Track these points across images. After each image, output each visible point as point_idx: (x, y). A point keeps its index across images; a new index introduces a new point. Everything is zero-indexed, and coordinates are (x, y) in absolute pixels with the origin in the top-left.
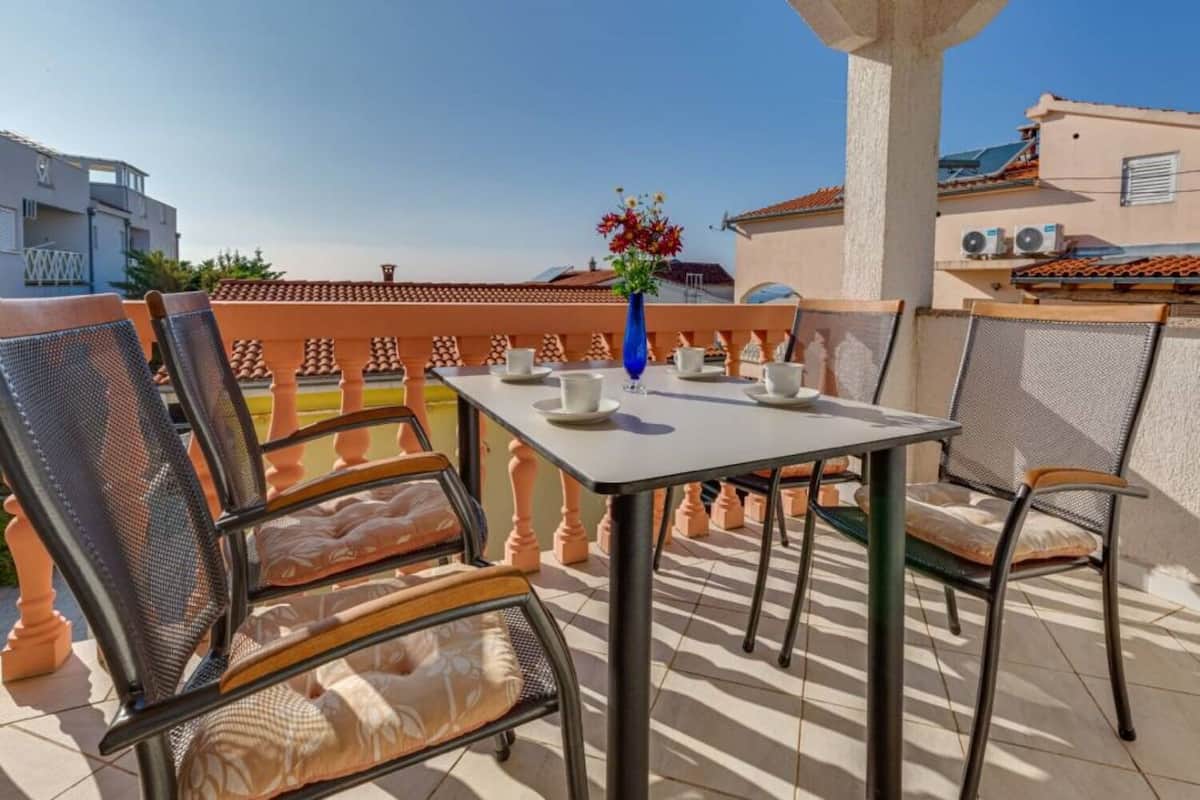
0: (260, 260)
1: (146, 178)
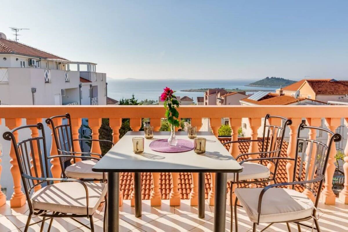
0: (134, 98)
1: (96, 65)
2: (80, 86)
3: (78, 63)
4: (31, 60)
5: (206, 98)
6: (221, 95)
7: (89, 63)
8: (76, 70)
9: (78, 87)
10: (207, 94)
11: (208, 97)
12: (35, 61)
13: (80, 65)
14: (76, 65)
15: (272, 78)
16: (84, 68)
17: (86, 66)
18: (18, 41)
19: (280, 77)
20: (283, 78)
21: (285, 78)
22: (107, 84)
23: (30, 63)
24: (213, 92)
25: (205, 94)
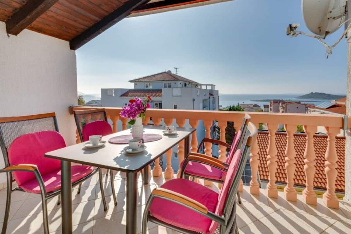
2: (209, 98)
3: (207, 85)
4: (186, 84)
5: (271, 106)
6: (282, 104)
7: (213, 85)
8: (205, 88)
9: (208, 98)
10: (271, 103)
11: (272, 105)
12: (187, 84)
13: (208, 86)
14: (205, 86)
15: (316, 93)
16: (209, 88)
17: (210, 87)
18: (177, 74)
19: (323, 92)
20: (325, 93)
21: (326, 93)
22: (219, 96)
23: (185, 85)
24: (276, 102)
25: (270, 103)
